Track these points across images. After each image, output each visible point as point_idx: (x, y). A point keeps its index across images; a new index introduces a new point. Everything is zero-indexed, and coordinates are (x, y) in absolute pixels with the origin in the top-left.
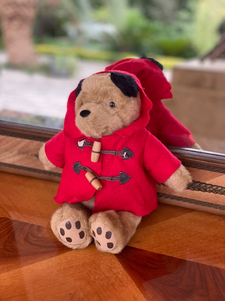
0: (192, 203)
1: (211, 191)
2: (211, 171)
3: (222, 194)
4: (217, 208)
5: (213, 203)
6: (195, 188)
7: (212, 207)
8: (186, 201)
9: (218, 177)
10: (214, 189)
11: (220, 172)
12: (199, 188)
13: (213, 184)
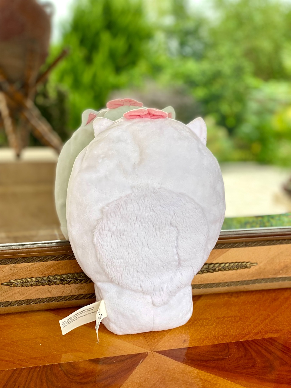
0: (200, 288)
1: (219, 270)
2: (218, 249)
3: (229, 270)
4: (225, 286)
5: (221, 281)
6: (204, 271)
7: (220, 287)
8: (195, 287)
9: (225, 254)
10: (222, 267)
11: (227, 247)
12: (208, 270)
13: (220, 262)
